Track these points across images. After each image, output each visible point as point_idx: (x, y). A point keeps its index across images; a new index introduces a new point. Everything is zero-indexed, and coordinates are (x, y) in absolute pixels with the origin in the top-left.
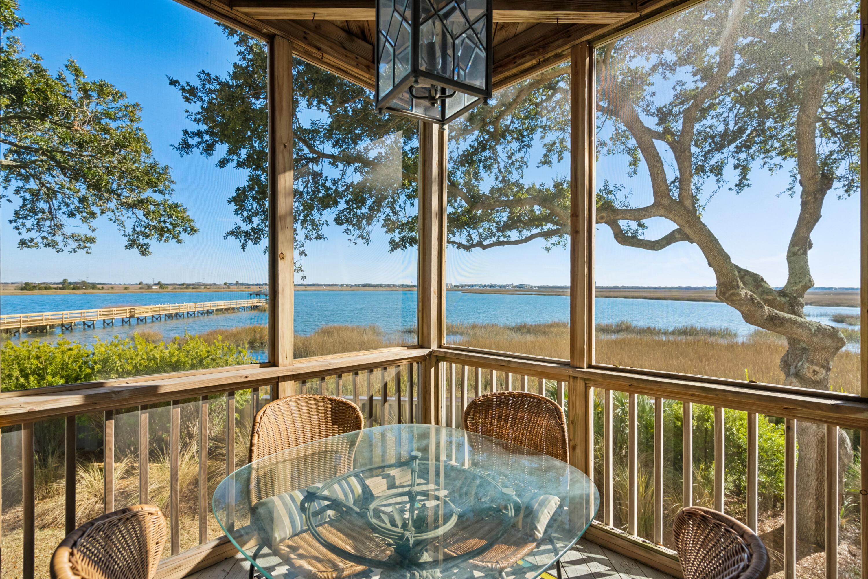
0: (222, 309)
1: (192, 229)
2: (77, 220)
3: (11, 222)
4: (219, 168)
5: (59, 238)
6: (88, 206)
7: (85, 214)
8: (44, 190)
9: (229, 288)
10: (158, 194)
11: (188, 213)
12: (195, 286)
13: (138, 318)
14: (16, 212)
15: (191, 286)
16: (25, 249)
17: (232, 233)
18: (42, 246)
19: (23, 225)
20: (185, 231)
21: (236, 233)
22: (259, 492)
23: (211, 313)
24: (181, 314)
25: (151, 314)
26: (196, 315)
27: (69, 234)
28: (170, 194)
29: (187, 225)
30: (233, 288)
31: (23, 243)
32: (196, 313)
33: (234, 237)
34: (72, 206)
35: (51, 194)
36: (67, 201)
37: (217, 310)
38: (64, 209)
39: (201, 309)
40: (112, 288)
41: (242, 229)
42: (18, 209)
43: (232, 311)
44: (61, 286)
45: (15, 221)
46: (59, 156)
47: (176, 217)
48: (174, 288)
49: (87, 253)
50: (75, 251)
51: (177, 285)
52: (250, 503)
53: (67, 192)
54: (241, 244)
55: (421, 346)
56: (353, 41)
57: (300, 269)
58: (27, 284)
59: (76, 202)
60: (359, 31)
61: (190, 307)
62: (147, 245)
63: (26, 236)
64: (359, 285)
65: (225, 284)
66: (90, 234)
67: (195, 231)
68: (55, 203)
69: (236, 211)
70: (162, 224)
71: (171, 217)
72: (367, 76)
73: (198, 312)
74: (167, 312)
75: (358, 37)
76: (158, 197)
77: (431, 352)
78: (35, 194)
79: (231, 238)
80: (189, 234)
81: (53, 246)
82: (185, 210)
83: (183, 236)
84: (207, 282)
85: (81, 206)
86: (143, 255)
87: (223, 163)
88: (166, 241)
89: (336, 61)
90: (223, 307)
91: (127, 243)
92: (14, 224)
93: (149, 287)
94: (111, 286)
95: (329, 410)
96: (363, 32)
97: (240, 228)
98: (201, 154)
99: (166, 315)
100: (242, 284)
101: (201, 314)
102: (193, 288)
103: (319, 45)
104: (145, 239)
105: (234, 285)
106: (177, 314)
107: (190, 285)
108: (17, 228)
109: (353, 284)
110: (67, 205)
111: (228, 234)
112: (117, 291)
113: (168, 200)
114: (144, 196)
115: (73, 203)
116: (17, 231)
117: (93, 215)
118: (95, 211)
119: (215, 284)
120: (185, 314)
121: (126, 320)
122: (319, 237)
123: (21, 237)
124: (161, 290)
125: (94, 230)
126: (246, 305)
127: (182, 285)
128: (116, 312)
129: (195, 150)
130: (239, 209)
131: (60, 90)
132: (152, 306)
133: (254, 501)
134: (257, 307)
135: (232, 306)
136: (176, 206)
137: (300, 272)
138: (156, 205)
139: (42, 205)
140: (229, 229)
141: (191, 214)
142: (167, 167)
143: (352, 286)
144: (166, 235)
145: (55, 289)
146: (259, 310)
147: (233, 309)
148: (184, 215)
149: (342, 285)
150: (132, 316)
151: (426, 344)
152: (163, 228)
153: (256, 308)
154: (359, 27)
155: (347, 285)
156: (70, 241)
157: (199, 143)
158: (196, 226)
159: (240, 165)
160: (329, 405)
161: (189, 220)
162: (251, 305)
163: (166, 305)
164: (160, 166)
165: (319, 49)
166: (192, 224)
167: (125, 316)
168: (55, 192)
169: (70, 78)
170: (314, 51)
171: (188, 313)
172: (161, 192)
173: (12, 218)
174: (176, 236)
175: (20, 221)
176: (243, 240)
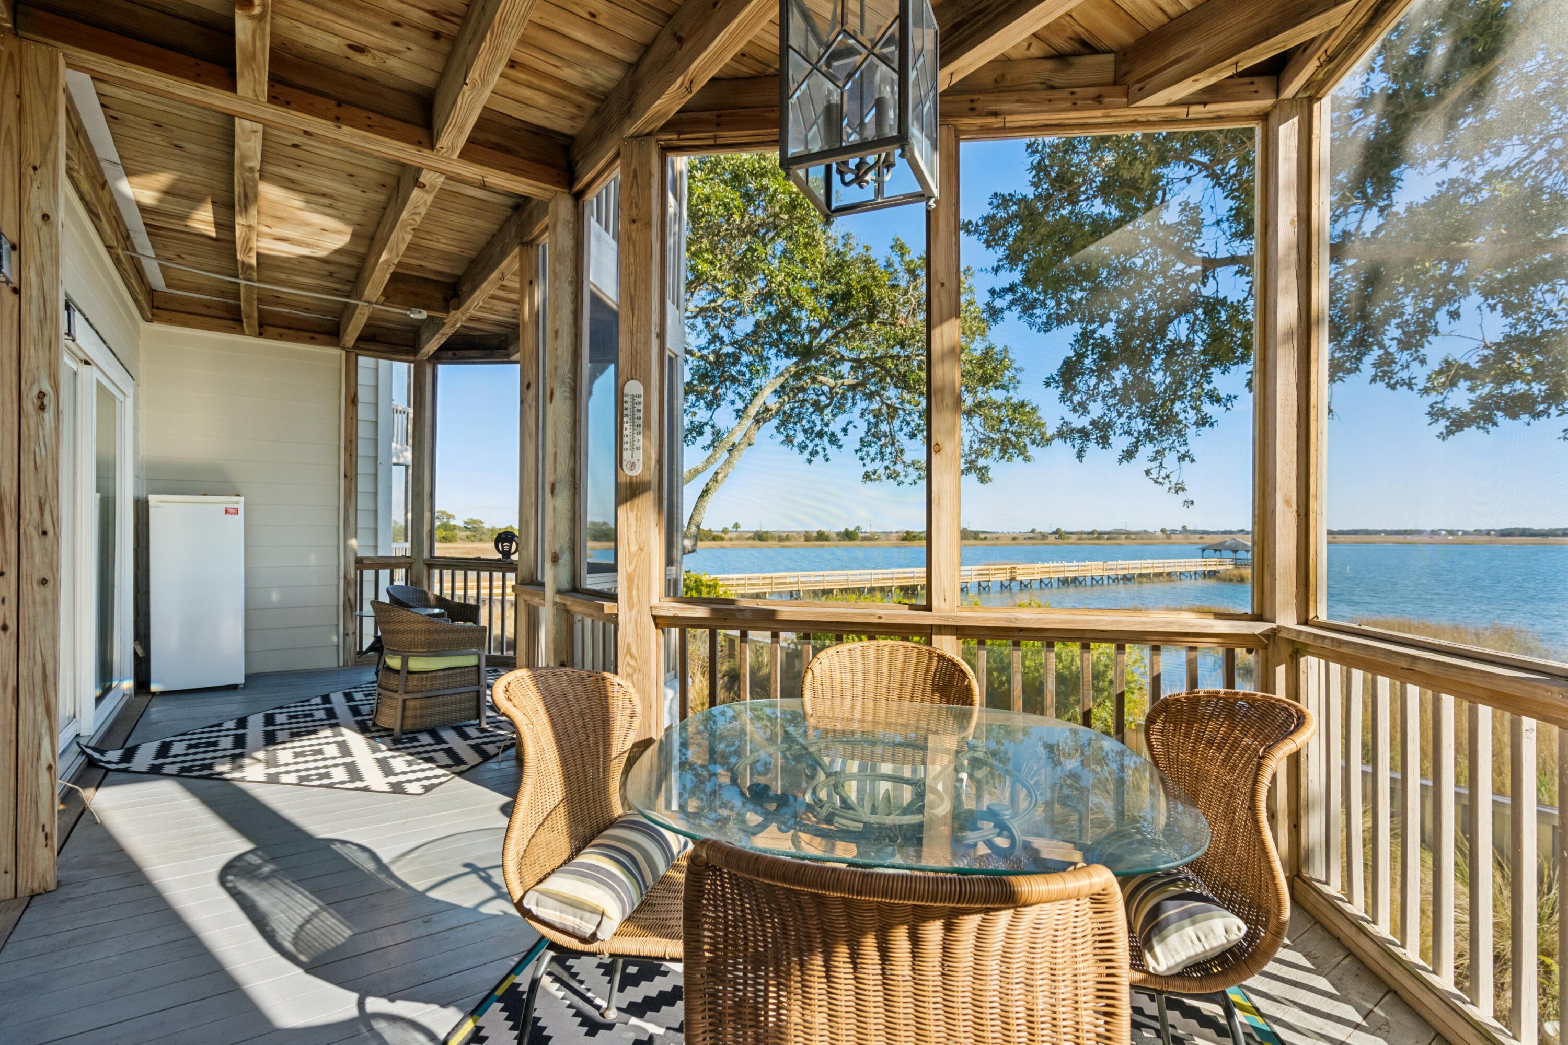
0: (1149, 574)
1: (1042, 439)
3: (856, 451)
4: (1042, 333)
5: (899, 467)
8: (884, 407)
9: (1169, 537)
10: (999, 390)
11: (1039, 414)
12: (1113, 535)
13: (1021, 582)
14: (861, 440)
15: (1106, 536)
16: (868, 482)
18: (884, 478)
19: (868, 454)
20: (1033, 442)
21: (1064, 433)
23: (1129, 580)
24: (1081, 579)
25: (1038, 577)
26: (1105, 582)
27: (909, 461)
28: (1015, 389)
29: (1036, 432)
31: (867, 476)
32: (1105, 579)
33: (1061, 441)
34: (913, 424)
35: (893, 411)
36: (908, 418)
37: (1140, 575)
38: (906, 429)
39: (1114, 573)
40: (997, 539)
41: (1073, 426)
42: (863, 435)
43: (1166, 578)
45: (861, 450)
46: (889, 364)
47: (1023, 422)
48: (1080, 539)
53: (907, 406)
54: (1076, 450)
55: (1258, 617)
56: (1070, 65)
58: (908, 533)
59: (917, 418)
60: (1076, 45)
61: (1096, 568)
62: (986, 468)
63: (870, 468)
64: (1488, 533)
65: (1163, 531)
67: (1045, 441)
68: (896, 423)
69: (1061, 396)
70: (1003, 434)
71: (1016, 424)
72: (1098, 113)
73: (1109, 577)
74: (1061, 575)
75: (1080, 54)
76: (998, 396)
77: (1274, 630)
78: (877, 415)
80: (1038, 446)
81: (895, 478)
82: (1032, 409)
83: (1032, 450)
84: (1131, 529)
86: (982, 482)
88: (1010, 459)
89: (1033, 117)
90: (1151, 571)
91: (963, 467)
92: (859, 454)
93: (1044, 536)
96: (1083, 42)
97: (1068, 423)
98: (1020, 318)
99: (1059, 579)
100: (1195, 532)
101: (1114, 581)
102: (1108, 539)
103: (993, 107)
104: (983, 460)
106: (1076, 579)
107: (1106, 533)
108: (862, 459)
109: (1471, 529)
110: (908, 424)
112: (1002, 542)
113: (1012, 398)
114: (981, 397)
116: (862, 463)
119: (1146, 532)
120: (1088, 580)
121: (1006, 584)
123: (865, 469)
124: (1060, 541)
126: (1193, 569)
127: (1092, 533)
128: (993, 572)
129: (1007, 314)
130: (1065, 393)
131: (886, 280)
132: (1040, 565)
134: (1215, 572)
135: (1167, 570)
136: (1023, 405)
138: (997, 407)
139: (884, 427)
142: (1006, 349)
143: (1466, 533)
144: (1009, 451)
146: (1219, 579)
147: (1169, 574)
148: (1033, 417)
149: (1433, 532)
150: (1013, 579)
151: (1267, 614)
152: (1004, 441)
153: (1212, 574)
154: (1071, 38)
155: (1450, 532)
157: (1013, 302)
161: (1038, 425)
162: (1204, 568)
163: (1062, 564)
165: (995, 114)
166: (1043, 430)
167: (1004, 577)
168: (896, 410)
169: (896, 259)
170: (990, 120)
171: (1093, 578)
172: (1004, 387)
173: (858, 447)
174: (1022, 451)
175: (865, 449)
176: (1078, 443)
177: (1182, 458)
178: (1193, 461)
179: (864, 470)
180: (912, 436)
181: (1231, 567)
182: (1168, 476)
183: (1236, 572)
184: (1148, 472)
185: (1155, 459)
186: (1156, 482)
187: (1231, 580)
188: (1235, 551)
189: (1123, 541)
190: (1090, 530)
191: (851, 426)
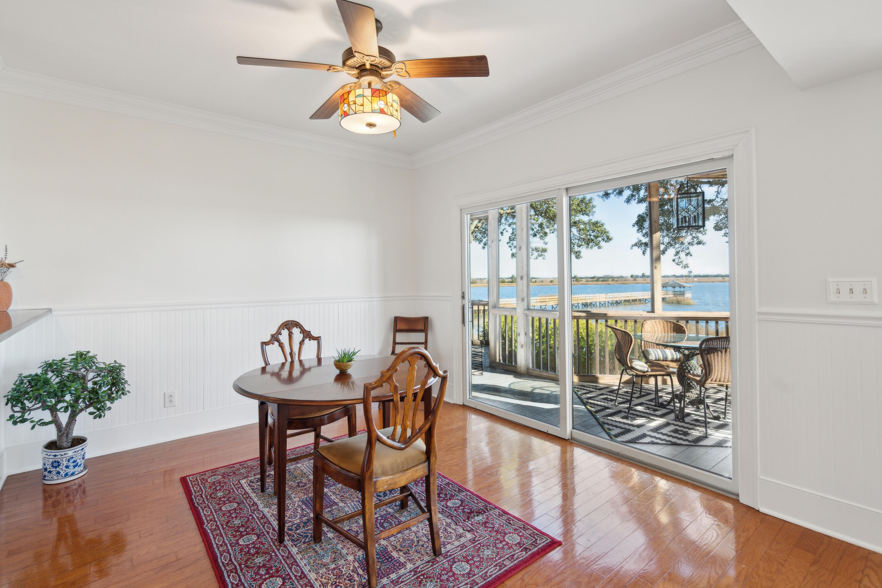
0: (629, 300)
1: (608, 239)
2: (537, 239)
3: (508, 243)
6: (544, 228)
7: (541, 234)
10: (585, 216)
11: (604, 227)
12: (605, 279)
14: (510, 238)
15: (601, 279)
17: (636, 245)
19: (513, 244)
20: (603, 240)
21: (639, 244)
22: (645, 347)
23: (619, 303)
24: (594, 303)
26: (607, 305)
27: (534, 248)
28: (593, 215)
29: (604, 236)
30: (639, 280)
31: (513, 255)
33: (637, 247)
36: (533, 227)
37: (625, 301)
38: (531, 232)
39: (611, 300)
40: (542, 281)
42: (511, 235)
44: (510, 280)
47: (598, 231)
48: (587, 281)
49: (543, 259)
50: (537, 258)
51: (589, 278)
52: (642, 349)
54: (642, 251)
57: (686, 266)
59: (537, 227)
62: (579, 252)
63: (514, 251)
65: (632, 276)
66: (544, 246)
67: (610, 239)
69: (638, 230)
70: (589, 236)
71: (595, 232)
74: (584, 301)
76: (585, 218)
79: (636, 248)
80: (606, 242)
82: (602, 225)
83: (602, 244)
85: (540, 229)
86: (577, 258)
87: (628, 201)
88: (591, 248)
92: (509, 244)
94: (541, 280)
95: (672, 326)
97: (641, 241)
98: (615, 196)
101: (611, 304)
102: (602, 281)
104: (579, 248)
105: (641, 277)
106: (591, 303)
108: (510, 247)
110: (533, 229)
111: (633, 246)
112: (546, 284)
113: (591, 220)
115: (536, 228)
116: (510, 248)
117: (546, 234)
118: (547, 232)
120: (598, 304)
122: (699, 243)
125: (546, 244)
127: (593, 278)
128: (548, 300)
130: (640, 229)
133: (643, 349)
136: (597, 222)
137: (686, 268)
138: (585, 224)
140: (634, 243)
141: (607, 227)
144: (591, 244)
145: (507, 282)
147: (640, 300)
148: (602, 228)
152: (589, 239)
156: (535, 252)
158: (611, 235)
159: (640, 201)
160: (672, 324)
161: (605, 232)
163: (583, 296)
164: (587, 199)
166: (608, 235)
171: (600, 303)
172: (587, 215)
173: (508, 241)
174: (597, 244)
175: (512, 242)
176: (643, 248)
177: (687, 254)
178: (691, 255)
179: (511, 252)
180: (535, 235)
181: (672, 296)
182: (682, 262)
183: (675, 298)
184: (674, 260)
185: (676, 255)
186: (677, 264)
187: (672, 303)
188: (674, 287)
189: (611, 282)
190: (593, 276)
191: (505, 231)
